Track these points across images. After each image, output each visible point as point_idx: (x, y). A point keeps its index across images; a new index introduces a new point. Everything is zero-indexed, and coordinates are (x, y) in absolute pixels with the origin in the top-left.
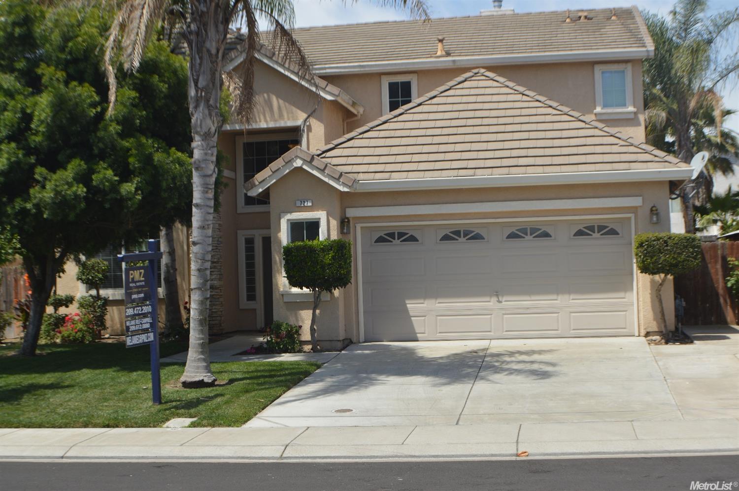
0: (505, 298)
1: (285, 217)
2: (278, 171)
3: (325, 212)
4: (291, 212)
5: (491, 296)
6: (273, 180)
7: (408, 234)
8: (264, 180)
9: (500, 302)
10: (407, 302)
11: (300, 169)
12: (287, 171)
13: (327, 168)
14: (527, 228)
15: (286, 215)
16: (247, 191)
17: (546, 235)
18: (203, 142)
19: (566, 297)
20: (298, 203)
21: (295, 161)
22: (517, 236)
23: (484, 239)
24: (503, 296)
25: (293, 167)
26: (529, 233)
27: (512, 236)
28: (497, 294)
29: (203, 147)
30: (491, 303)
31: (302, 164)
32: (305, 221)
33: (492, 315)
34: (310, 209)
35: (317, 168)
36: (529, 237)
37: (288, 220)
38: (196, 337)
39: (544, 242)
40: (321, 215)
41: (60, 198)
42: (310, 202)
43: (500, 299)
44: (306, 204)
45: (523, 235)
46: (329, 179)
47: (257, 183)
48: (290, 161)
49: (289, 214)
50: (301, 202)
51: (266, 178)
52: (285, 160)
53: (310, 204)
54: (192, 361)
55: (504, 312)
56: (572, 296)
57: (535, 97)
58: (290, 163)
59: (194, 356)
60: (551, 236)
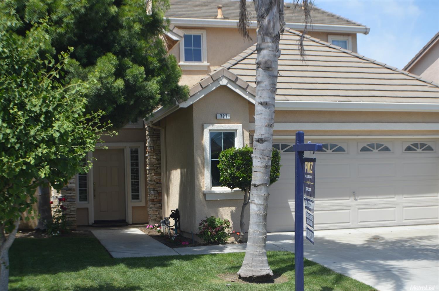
0: (359, 198)
1: (208, 128)
2: (207, 87)
3: (241, 124)
4: (213, 124)
5: (350, 197)
6: (202, 95)
7: (289, 145)
8: (194, 95)
9: (356, 200)
10: (289, 200)
11: (225, 87)
12: (214, 88)
13: (249, 87)
14: (374, 144)
15: (208, 126)
16: (179, 103)
17: (387, 149)
18: (273, 44)
19: (401, 196)
20: (219, 116)
21: (221, 80)
22: (368, 150)
23: (344, 151)
24: (358, 196)
25: (219, 85)
26: (375, 148)
27: (364, 149)
28: (354, 194)
29: (273, 48)
30: (350, 201)
31: (227, 84)
32: (223, 132)
33: (351, 210)
34: (228, 121)
35: (240, 87)
36: (376, 151)
37: (210, 130)
38: (260, 232)
39: (385, 154)
40: (238, 127)
41: (104, 90)
42: (229, 116)
43: (356, 198)
44: (225, 117)
45: (371, 149)
46: (249, 97)
47: (189, 96)
48: (217, 80)
49: (211, 126)
50: (221, 115)
51: (197, 93)
52: (213, 78)
53: (228, 117)
54: (256, 255)
55: (359, 207)
56: (404, 196)
57: (340, 50)
58: (217, 81)
59: (258, 251)
60: (390, 150)
